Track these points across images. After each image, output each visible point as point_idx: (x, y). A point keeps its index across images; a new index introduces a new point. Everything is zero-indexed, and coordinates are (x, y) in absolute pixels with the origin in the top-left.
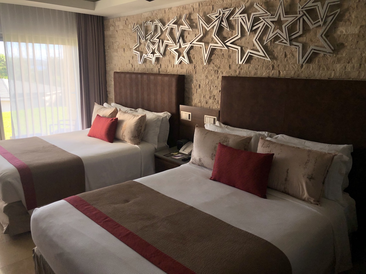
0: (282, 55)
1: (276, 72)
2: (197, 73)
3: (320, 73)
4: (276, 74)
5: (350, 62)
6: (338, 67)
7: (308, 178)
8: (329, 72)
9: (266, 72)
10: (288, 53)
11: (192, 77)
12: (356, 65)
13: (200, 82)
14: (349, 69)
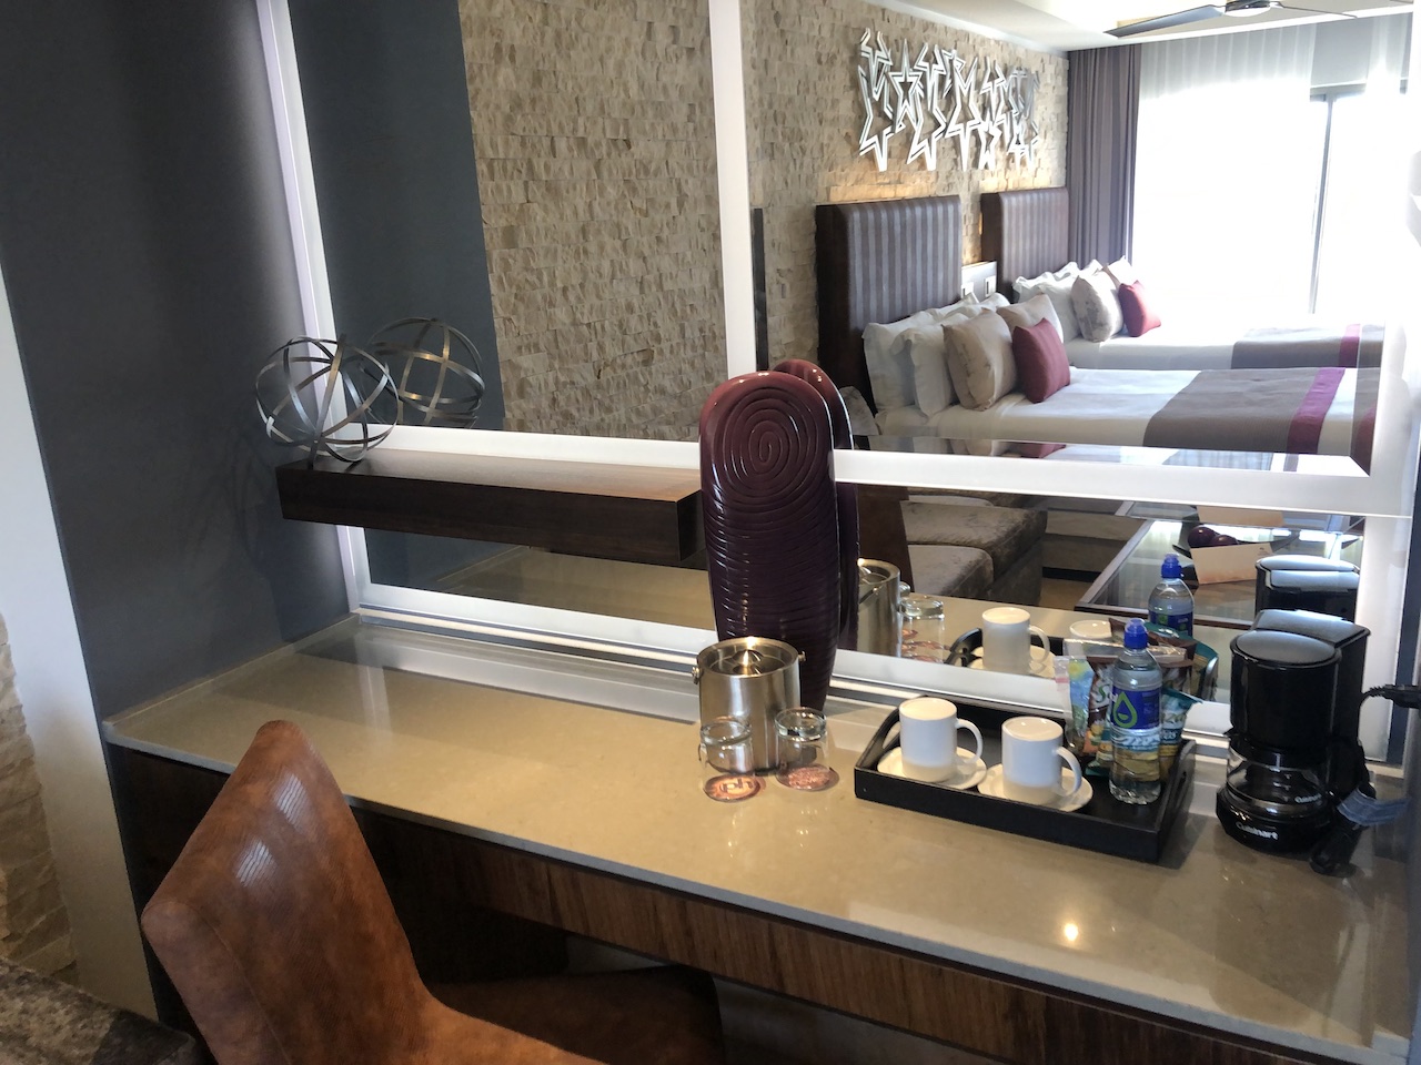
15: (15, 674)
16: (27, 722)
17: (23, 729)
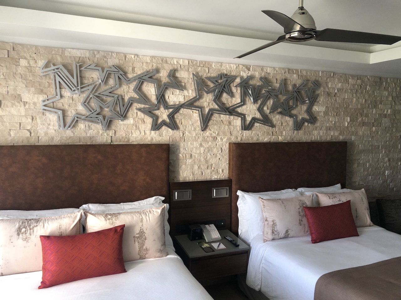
0: (279, 124)
1: (276, 137)
2: (186, 141)
3: (306, 137)
4: (276, 139)
5: (321, 130)
6: (316, 132)
8: (311, 136)
9: (268, 137)
10: (283, 122)
11: (179, 146)
12: (324, 131)
13: (191, 152)
14: (321, 134)
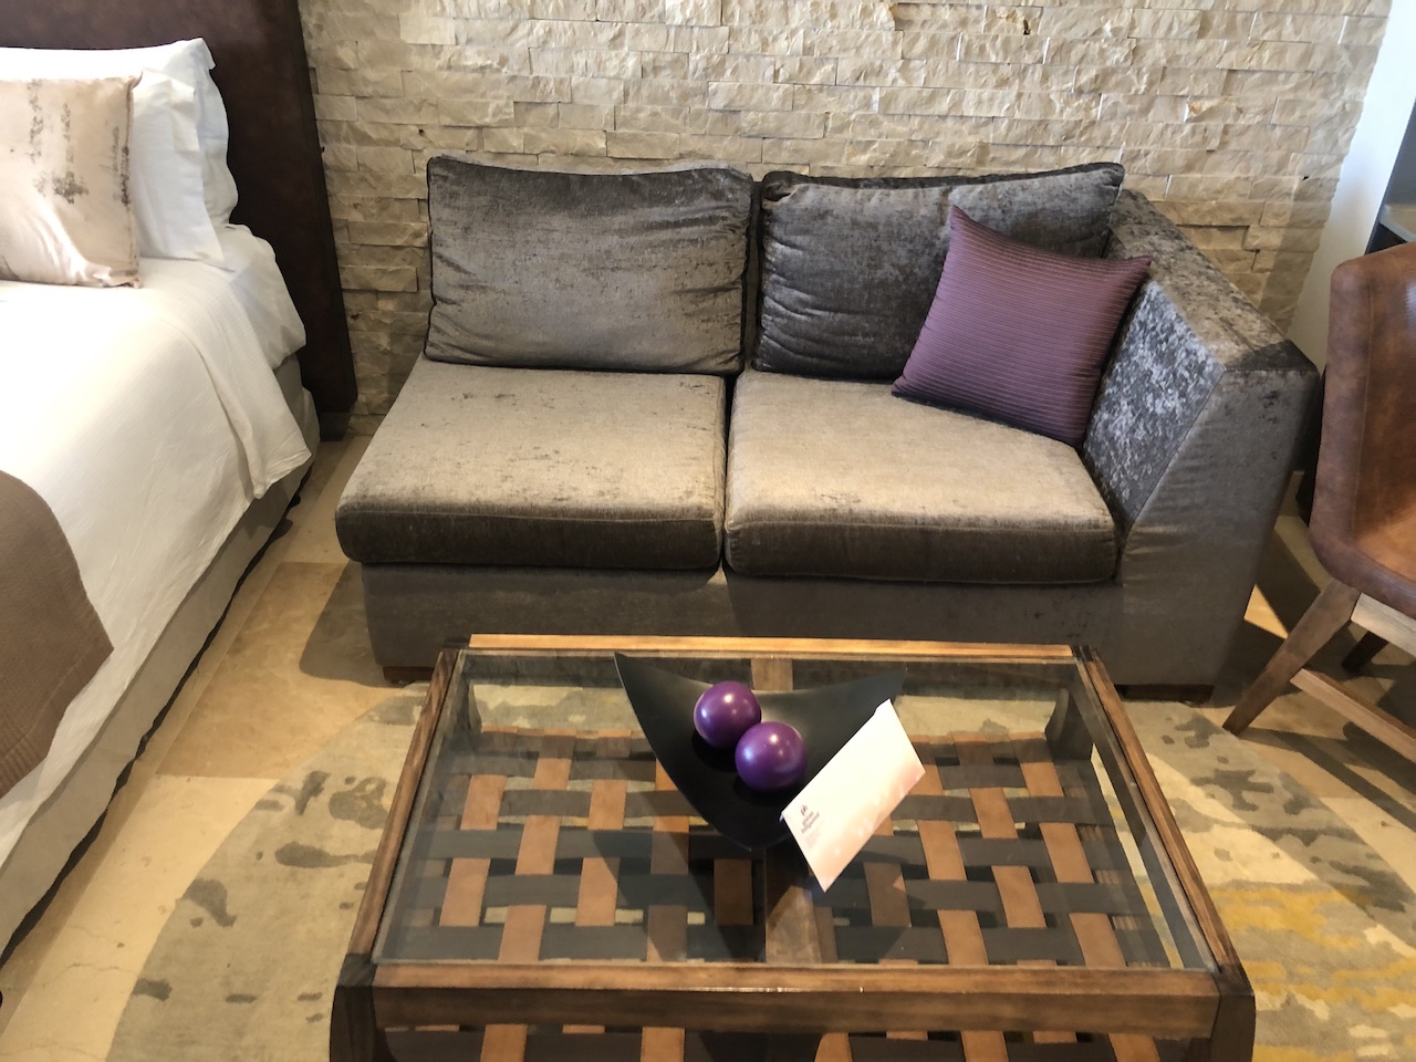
7: (57, 191)
15: (1348, 153)
16: (1336, 194)
17: (1330, 199)
